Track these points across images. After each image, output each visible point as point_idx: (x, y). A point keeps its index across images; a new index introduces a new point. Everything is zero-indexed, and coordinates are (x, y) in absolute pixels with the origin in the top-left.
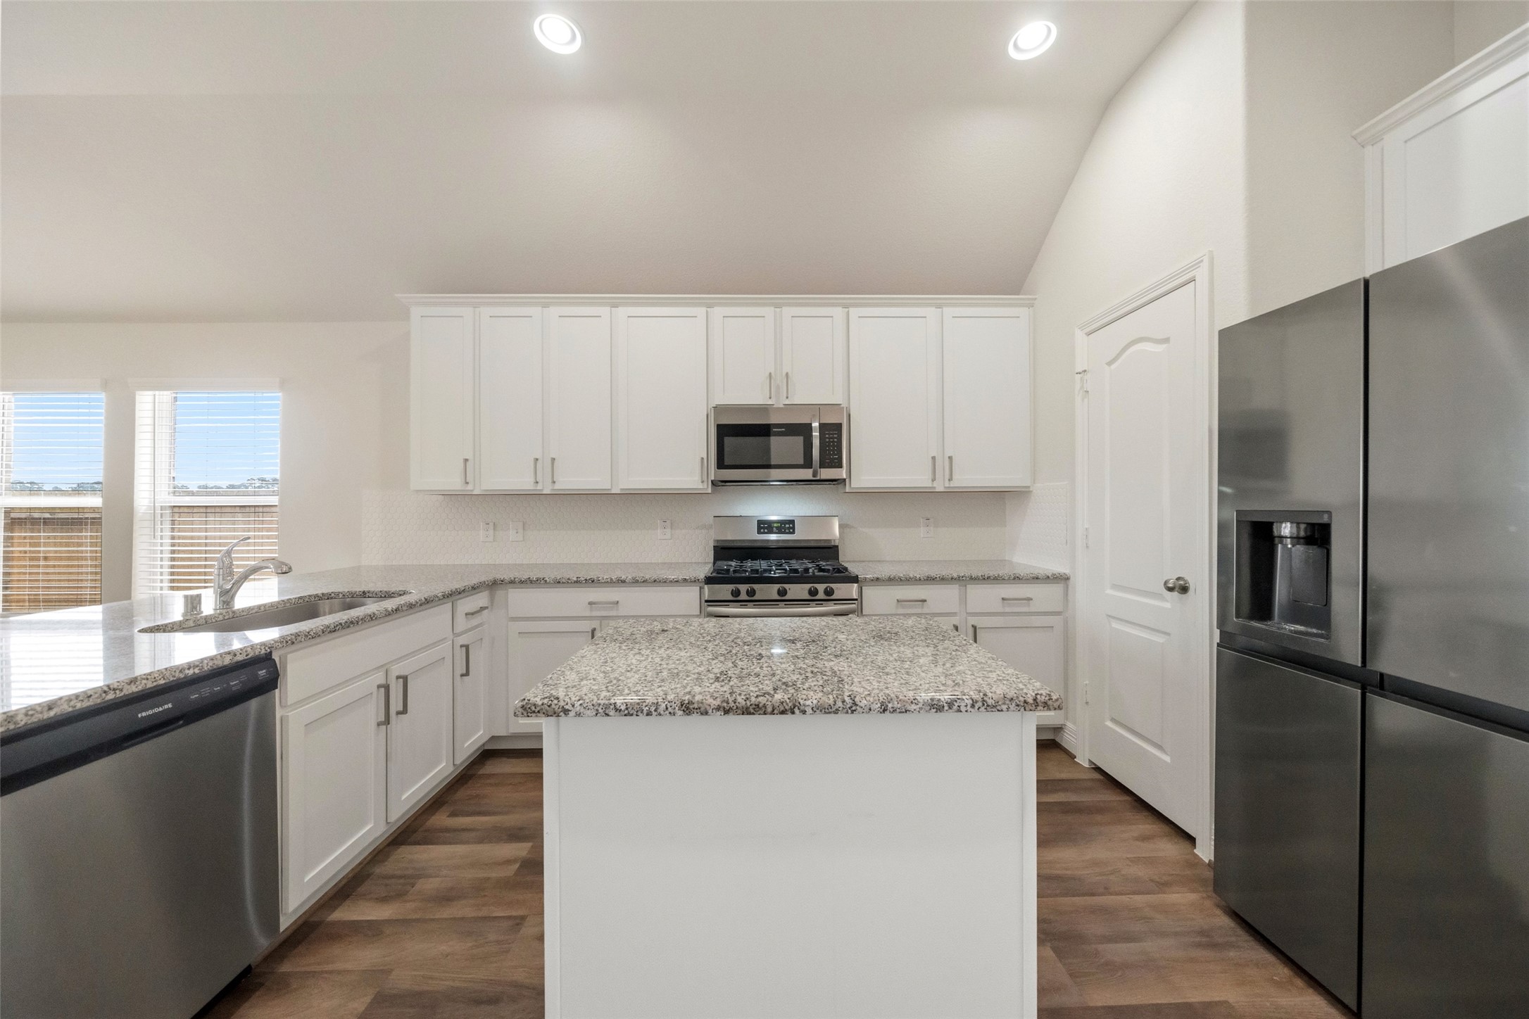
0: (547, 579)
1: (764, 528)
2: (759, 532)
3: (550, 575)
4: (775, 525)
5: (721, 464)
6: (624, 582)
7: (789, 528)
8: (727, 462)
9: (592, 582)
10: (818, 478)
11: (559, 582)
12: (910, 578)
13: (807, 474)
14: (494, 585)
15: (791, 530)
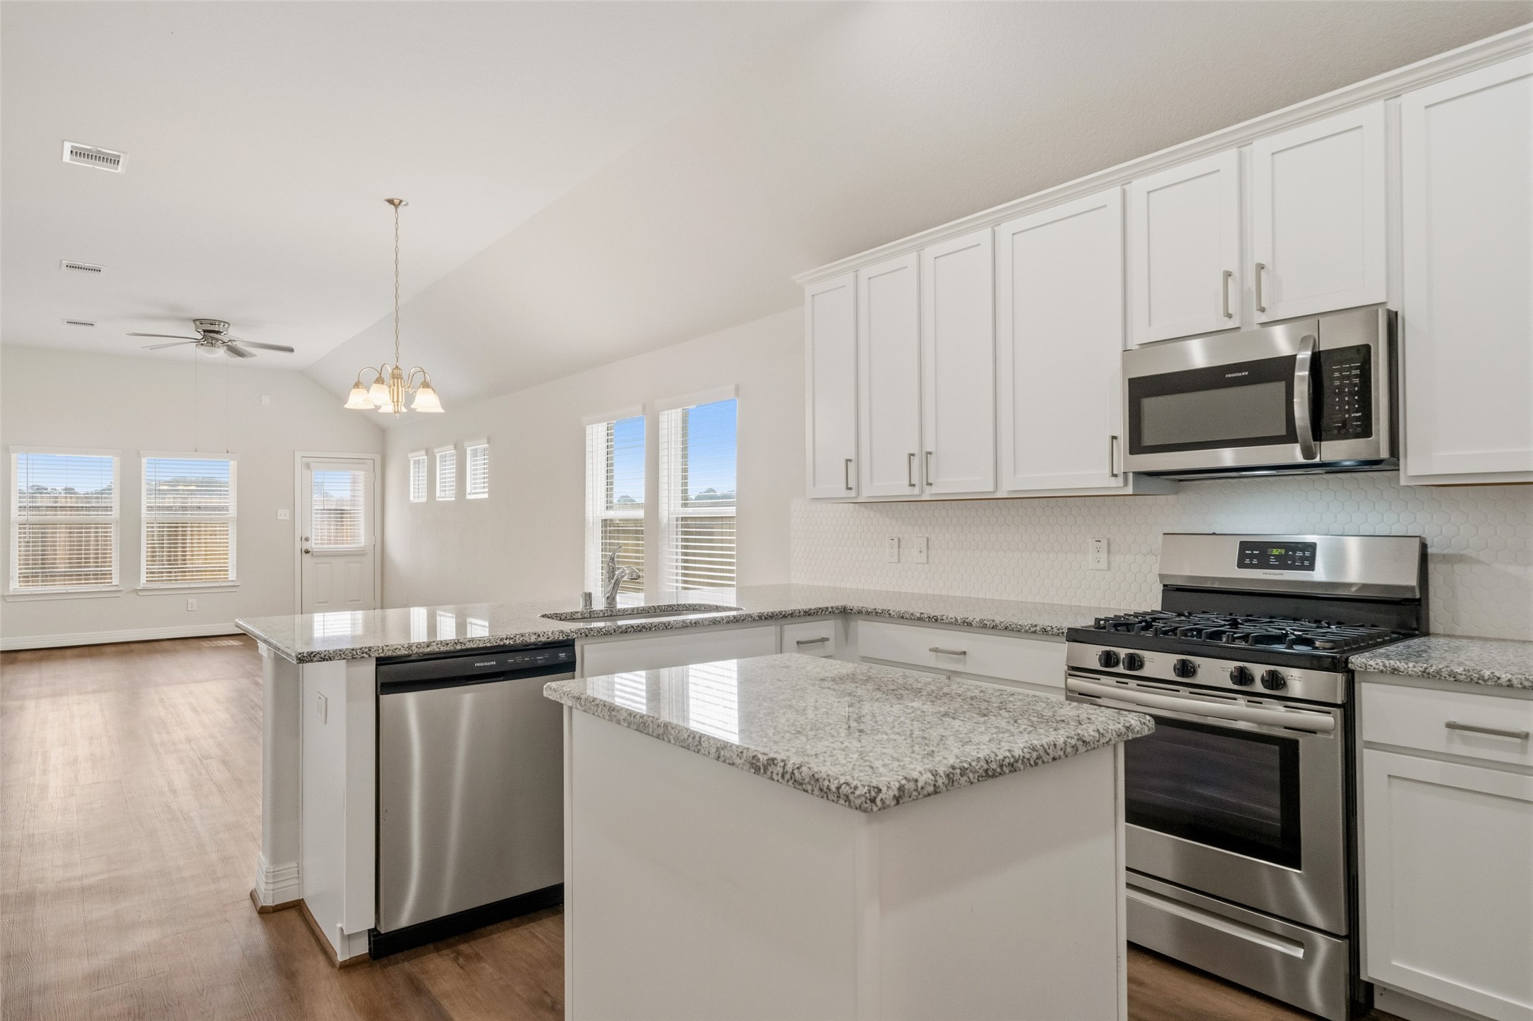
0: (891, 612)
1: (1252, 557)
2: (1241, 565)
3: (895, 607)
4: (1275, 552)
5: (1136, 446)
6: (970, 624)
7: (1303, 559)
8: (1147, 441)
9: (935, 621)
10: (1317, 460)
11: (902, 617)
12: (1481, 678)
13: (1295, 453)
14: (844, 613)
15: (1306, 563)
